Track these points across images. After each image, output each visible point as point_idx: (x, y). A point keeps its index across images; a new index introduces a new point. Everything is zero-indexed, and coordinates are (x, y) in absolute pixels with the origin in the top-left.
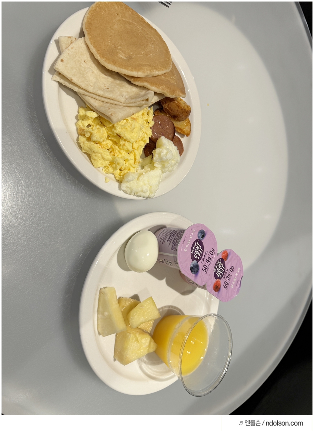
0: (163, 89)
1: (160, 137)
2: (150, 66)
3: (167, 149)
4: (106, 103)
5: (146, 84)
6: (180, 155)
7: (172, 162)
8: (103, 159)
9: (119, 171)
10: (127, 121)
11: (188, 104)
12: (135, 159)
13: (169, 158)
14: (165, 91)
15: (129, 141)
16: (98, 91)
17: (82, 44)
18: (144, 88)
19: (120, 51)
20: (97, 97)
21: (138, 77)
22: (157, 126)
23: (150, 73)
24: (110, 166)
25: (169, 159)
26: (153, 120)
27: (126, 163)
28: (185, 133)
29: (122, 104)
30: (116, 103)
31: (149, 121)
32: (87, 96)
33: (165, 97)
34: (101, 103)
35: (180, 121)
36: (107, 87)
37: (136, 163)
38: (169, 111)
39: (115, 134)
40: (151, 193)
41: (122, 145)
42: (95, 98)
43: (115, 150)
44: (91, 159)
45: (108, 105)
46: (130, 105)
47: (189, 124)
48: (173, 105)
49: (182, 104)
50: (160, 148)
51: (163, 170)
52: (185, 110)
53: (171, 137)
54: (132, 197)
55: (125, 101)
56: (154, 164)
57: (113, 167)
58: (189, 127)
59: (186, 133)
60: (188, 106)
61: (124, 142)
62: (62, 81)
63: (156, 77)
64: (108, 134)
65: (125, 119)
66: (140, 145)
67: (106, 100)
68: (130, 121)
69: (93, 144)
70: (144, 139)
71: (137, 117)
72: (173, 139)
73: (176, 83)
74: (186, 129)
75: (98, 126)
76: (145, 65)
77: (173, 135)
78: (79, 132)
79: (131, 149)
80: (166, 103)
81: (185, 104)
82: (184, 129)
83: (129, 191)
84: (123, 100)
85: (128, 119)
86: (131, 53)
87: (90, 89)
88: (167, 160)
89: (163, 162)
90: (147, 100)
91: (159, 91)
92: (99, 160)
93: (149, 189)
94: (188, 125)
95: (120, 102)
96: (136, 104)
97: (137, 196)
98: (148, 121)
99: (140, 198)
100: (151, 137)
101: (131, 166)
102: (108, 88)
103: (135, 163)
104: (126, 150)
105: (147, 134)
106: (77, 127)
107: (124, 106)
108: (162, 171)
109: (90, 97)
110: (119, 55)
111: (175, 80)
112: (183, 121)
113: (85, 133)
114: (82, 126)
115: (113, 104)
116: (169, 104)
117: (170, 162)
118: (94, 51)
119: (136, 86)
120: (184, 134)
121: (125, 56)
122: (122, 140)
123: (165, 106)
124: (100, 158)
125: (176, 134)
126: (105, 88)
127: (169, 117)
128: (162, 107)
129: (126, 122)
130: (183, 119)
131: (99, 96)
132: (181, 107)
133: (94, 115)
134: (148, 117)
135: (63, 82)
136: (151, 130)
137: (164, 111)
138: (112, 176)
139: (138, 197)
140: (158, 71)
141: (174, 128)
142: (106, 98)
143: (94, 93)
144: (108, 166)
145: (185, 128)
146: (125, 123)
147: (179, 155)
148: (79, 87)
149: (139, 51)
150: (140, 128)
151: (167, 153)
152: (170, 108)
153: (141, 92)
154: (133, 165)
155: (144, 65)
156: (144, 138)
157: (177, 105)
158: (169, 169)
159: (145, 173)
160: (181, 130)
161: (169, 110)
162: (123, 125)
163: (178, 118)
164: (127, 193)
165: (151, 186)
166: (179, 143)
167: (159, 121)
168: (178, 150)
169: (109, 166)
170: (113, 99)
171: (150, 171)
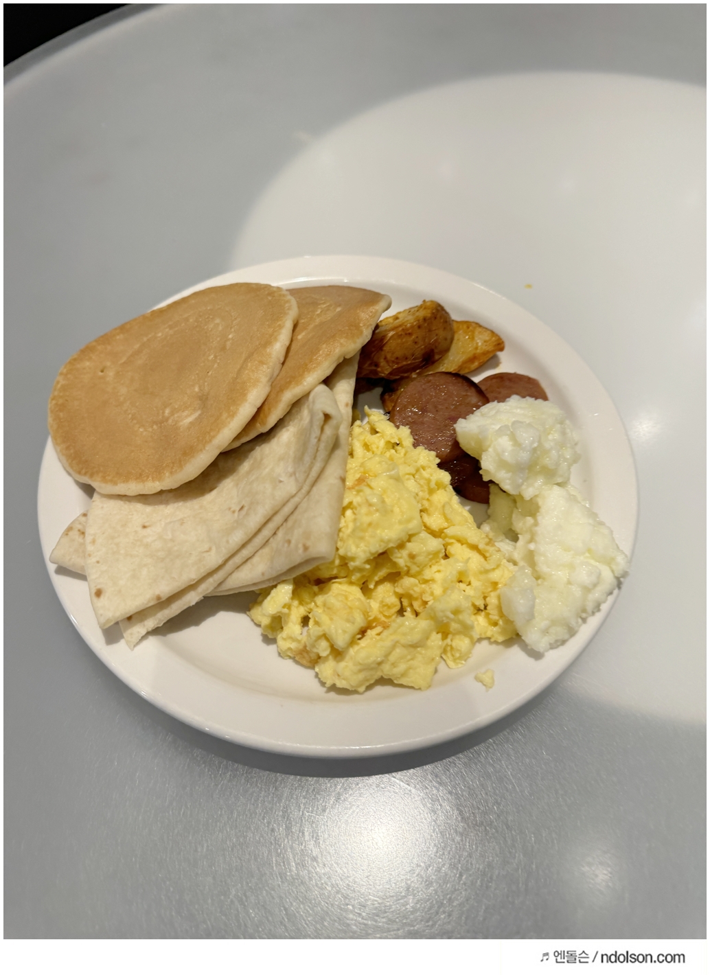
0: (329, 355)
1: (454, 430)
2: (250, 356)
3: (500, 432)
4: (275, 537)
5: (288, 396)
6: (545, 398)
7: (550, 437)
8: (418, 647)
9: (481, 620)
10: (352, 509)
11: (419, 303)
12: (474, 547)
13: (533, 442)
14: (337, 351)
15: (410, 538)
16: (231, 541)
17: (105, 506)
18: (297, 404)
19: (176, 416)
20: (245, 553)
21: (259, 405)
22: (423, 423)
23: (268, 368)
24: (450, 636)
25: (535, 445)
26: (398, 427)
27: (469, 584)
28: (488, 352)
29: (300, 495)
30: (287, 510)
31: (393, 438)
32: (227, 577)
33: (358, 358)
34: (266, 550)
35: (447, 350)
36: (238, 509)
37: (487, 551)
38: (402, 367)
39: (368, 566)
40: (609, 561)
41: (409, 564)
42: (245, 559)
43: (411, 592)
44: (395, 682)
45: (280, 534)
46: (314, 473)
47: (472, 326)
48: (394, 348)
49: (406, 319)
50: (486, 450)
51: (559, 480)
52: (425, 319)
53: (474, 398)
54: (585, 632)
55: (296, 480)
56: (521, 496)
57: (459, 633)
58: (480, 329)
59: (490, 348)
60: (424, 306)
61: (404, 553)
62: (151, 623)
63: (291, 354)
64: (357, 585)
65: (344, 509)
66: (444, 506)
67: (266, 532)
68: (357, 500)
69: (356, 648)
70: (433, 485)
71: (362, 469)
72: (484, 394)
73: (340, 306)
74: (481, 342)
75: (320, 599)
76: (241, 367)
77: (473, 390)
78: (304, 662)
79: (434, 544)
80: (377, 365)
81: (413, 310)
82: (476, 348)
83: (560, 632)
84: (290, 486)
85: (346, 502)
86: (197, 389)
87: (213, 559)
88: (535, 450)
89: (531, 467)
90: (327, 417)
91: (325, 369)
92: (412, 662)
93: (593, 562)
94: (473, 332)
95: (293, 497)
96: (322, 455)
97: (593, 613)
98: (393, 441)
99: (605, 607)
100: (438, 461)
101: (487, 571)
102: (240, 507)
103: (487, 555)
104: (431, 560)
105: (424, 468)
106: (290, 657)
107: (309, 492)
108: (559, 484)
109: (233, 572)
110: (181, 423)
111: (330, 306)
112: (455, 341)
113: (315, 650)
114: (293, 645)
115: (286, 520)
116: (385, 358)
117: (547, 445)
118: (133, 488)
119: (280, 424)
120: (491, 355)
121: (195, 410)
122: (395, 555)
123: (385, 370)
124: (409, 657)
125: (477, 379)
126: (236, 514)
127: (419, 374)
128: (383, 379)
129: (354, 513)
130: (449, 337)
131: (244, 546)
132: (412, 327)
133: (284, 592)
134: (382, 437)
135: (156, 622)
136: (421, 449)
137: (395, 381)
138: (484, 647)
139: (599, 610)
140: (276, 339)
141: (456, 375)
142: (259, 530)
143: (227, 556)
144: (445, 642)
145: (477, 343)
146: (353, 517)
147: (540, 401)
148: (192, 587)
149: (202, 364)
150: (392, 481)
151: (513, 437)
152: (397, 358)
153: (301, 419)
154: (488, 567)
155: (239, 372)
156: (429, 481)
157: (400, 336)
158: (566, 460)
159: (536, 542)
160: (473, 359)
161: (400, 366)
162: (354, 531)
163: (436, 351)
164: (563, 642)
165: (589, 550)
166: (507, 383)
167: (411, 411)
168: (524, 397)
169: (448, 641)
170: (271, 513)
171: (536, 524)
